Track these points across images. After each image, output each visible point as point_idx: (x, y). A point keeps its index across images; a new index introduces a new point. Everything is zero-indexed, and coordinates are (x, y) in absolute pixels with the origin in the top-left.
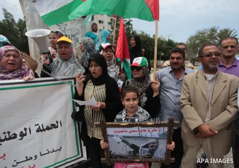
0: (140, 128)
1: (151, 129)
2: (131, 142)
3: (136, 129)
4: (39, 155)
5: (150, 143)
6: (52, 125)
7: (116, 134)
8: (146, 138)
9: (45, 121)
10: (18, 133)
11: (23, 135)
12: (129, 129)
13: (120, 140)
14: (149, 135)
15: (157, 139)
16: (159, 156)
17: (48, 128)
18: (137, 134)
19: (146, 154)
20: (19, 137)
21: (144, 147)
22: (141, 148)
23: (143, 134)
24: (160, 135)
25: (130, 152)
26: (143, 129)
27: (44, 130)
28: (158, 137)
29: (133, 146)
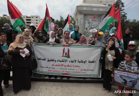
0: (128, 73)
1: (133, 74)
2: (124, 78)
3: (126, 73)
4: (87, 70)
5: (133, 81)
6: (93, 61)
7: (118, 73)
8: (130, 78)
9: (91, 60)
10: (84, 61)
11: (85, 62)
12: (124, 72)
13: (119, 76)
14: (132, 77)
15: (136, 79)
16: (138, 88)
17: (91, 62)
18: (126, 75)
19: (131, 85)
20: (84, 63)
21: (130, 81)
22: (128, 82)
23: (130, 76)
24: (137, 78)
25: (123, 82)
26: (129, 73)
27: (90, 62)
28: (136, 78)
29: (124, 80)
